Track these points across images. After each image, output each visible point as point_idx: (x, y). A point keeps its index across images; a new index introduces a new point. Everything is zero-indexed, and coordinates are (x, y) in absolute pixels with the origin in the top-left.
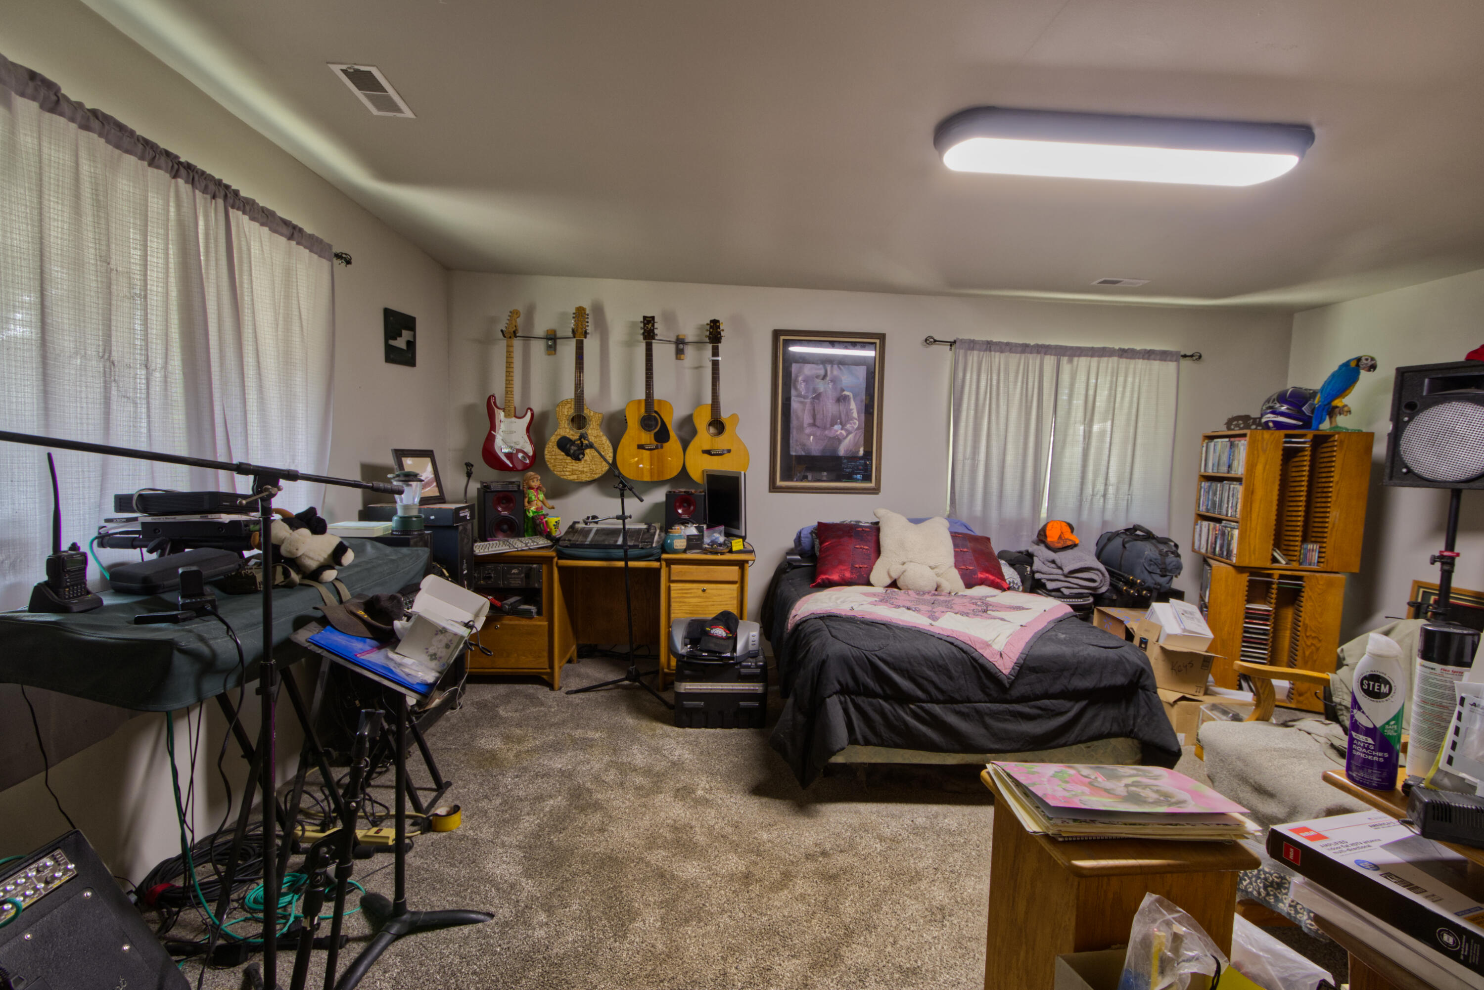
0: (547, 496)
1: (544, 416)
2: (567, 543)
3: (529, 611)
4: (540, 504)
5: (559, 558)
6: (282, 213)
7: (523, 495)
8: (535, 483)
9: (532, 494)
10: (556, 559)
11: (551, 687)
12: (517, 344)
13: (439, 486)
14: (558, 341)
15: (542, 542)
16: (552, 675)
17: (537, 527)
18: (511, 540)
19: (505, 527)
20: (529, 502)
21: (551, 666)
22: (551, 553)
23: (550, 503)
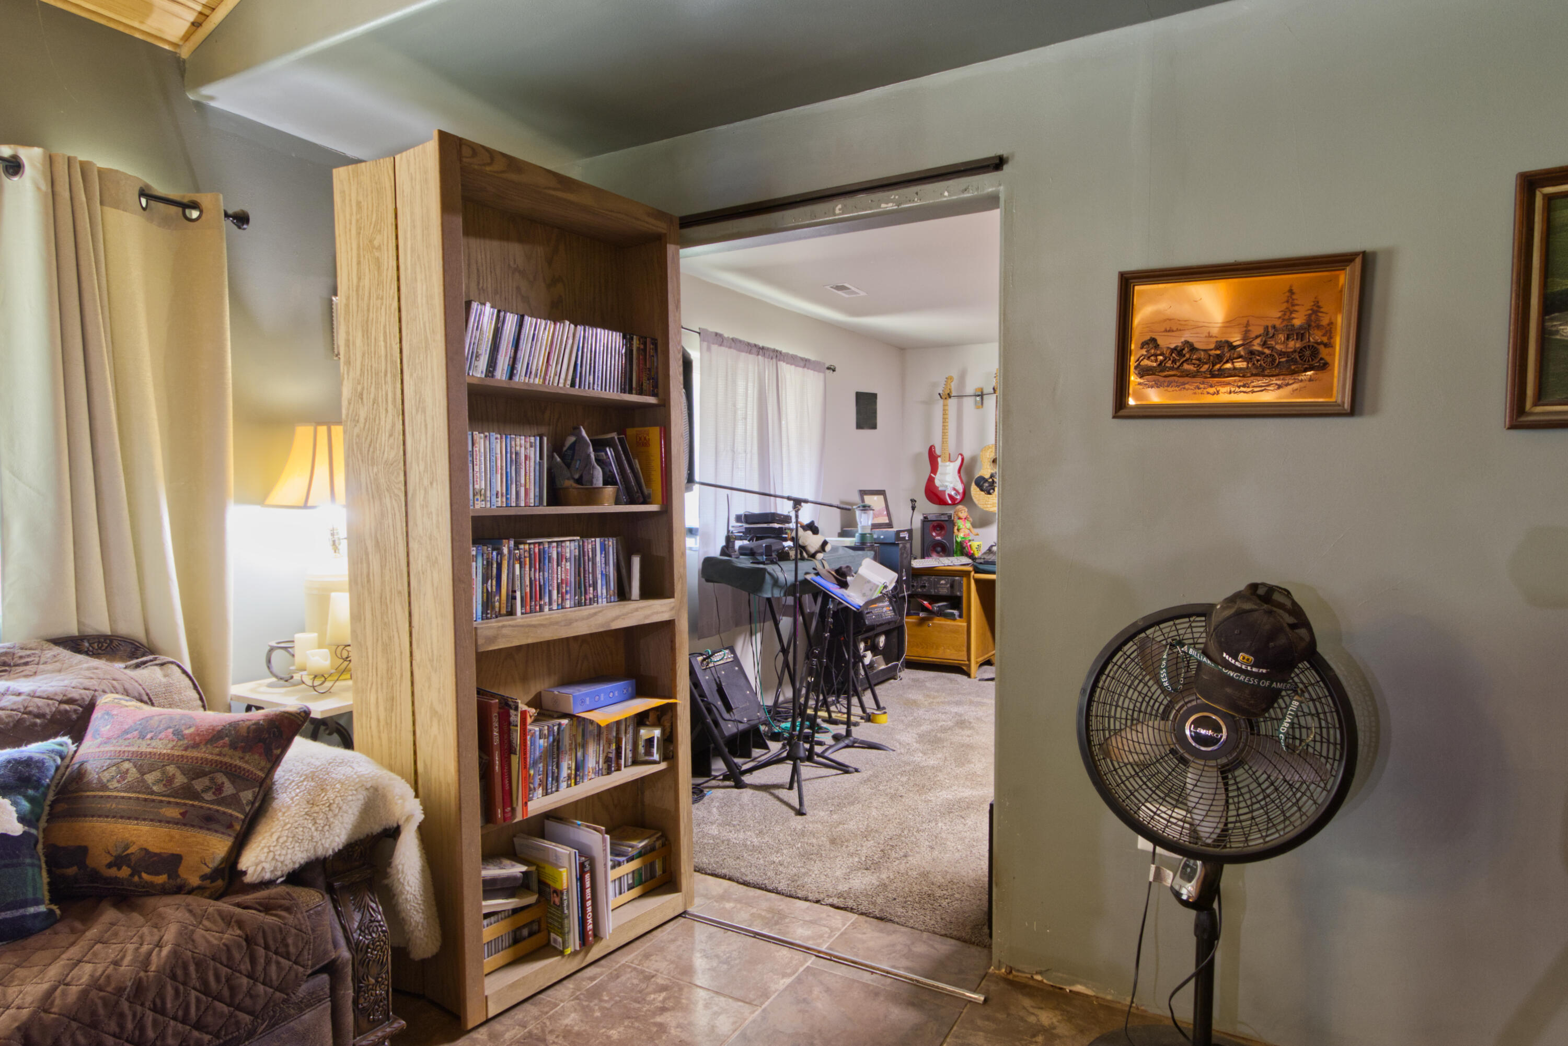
0: (974, 526)
1: (974, 460)
2: (982, 561)
3: (953, 615)
4: (967, 532)
5: (976, 572)
6: (801, 354)
7: (953, 524)
8: (963, 514)
9: (960, 523)
10: (972, 573)
11: (969, 675)
12: (952, 402)
13: (889, 515)
14: (985, 397)
15: (965, 560)
16: (969, 666)
17: (963, 550)
18: (941, 559)
19: (939, 549)
20: (958, 530)
21: (969, 660)
22: (970, 568)
23: (975, 531)
